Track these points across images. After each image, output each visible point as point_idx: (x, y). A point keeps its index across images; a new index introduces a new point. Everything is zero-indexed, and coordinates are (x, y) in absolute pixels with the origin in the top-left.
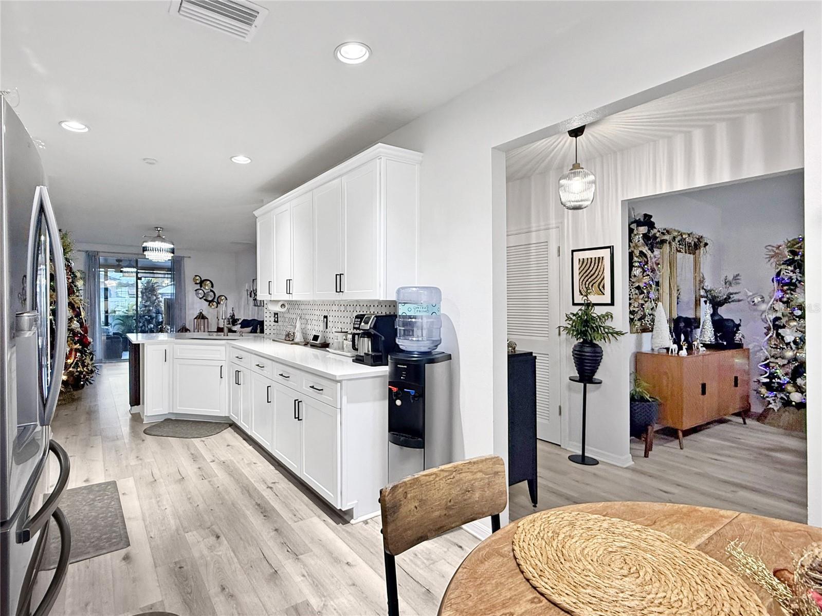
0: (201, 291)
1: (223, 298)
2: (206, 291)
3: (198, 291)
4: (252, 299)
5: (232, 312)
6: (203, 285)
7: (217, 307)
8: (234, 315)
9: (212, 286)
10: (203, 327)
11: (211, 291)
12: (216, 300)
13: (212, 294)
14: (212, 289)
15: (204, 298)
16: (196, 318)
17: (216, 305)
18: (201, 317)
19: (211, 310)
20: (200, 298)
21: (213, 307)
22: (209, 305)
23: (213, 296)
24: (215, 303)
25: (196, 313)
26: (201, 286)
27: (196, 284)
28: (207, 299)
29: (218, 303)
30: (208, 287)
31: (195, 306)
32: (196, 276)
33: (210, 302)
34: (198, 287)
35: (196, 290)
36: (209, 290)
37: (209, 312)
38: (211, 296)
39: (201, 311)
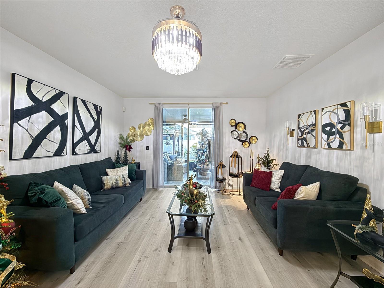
0: (235, 133)
1: (254, 138)
2: (239, 133)
3: (233, 132)
4: (295, 138)
5: (266, 153)
6: (237, 127)
7: (249, 147)
8: (268, 155)
9: (245, 128)
10: (237, 165)
11: (244, 132)
12: (248, 140)
13: (244, 134)
14: (245, 130)
15: (239, 138)
16: (231, 157)
17: (248, 145)
18: (236, 155)
19: (244, 149)
20: (235, 139)
21: (245, 146)
22: (242, 144)
23: (246, 137)
24: (247, 143)
25: (231, 153)
26: (236, 128)
27: (232, 126)
28: (241, 139)
29: (250, 143)
30: (241, 128)
31: (231, 145)
32: (232, 119)
33: (243, 142)
34: (233, 128)
35: (231, 132)
36: (243, 132)
37: (241, 151)
38: (244, 137)
39: (236, 150)
